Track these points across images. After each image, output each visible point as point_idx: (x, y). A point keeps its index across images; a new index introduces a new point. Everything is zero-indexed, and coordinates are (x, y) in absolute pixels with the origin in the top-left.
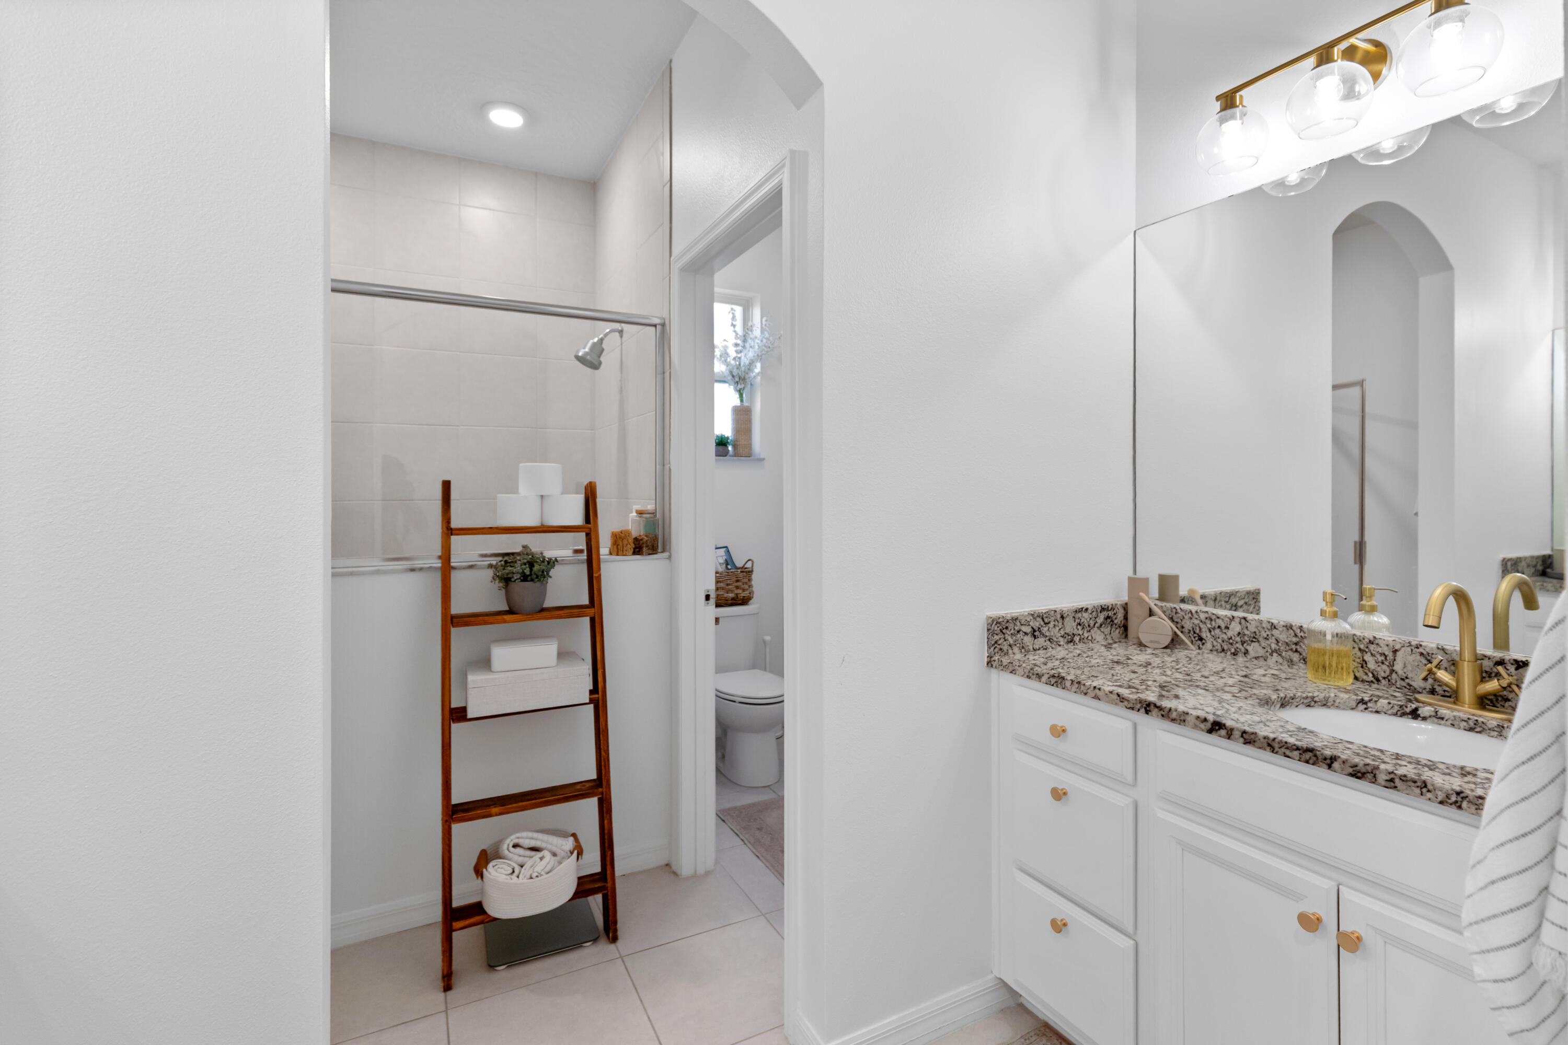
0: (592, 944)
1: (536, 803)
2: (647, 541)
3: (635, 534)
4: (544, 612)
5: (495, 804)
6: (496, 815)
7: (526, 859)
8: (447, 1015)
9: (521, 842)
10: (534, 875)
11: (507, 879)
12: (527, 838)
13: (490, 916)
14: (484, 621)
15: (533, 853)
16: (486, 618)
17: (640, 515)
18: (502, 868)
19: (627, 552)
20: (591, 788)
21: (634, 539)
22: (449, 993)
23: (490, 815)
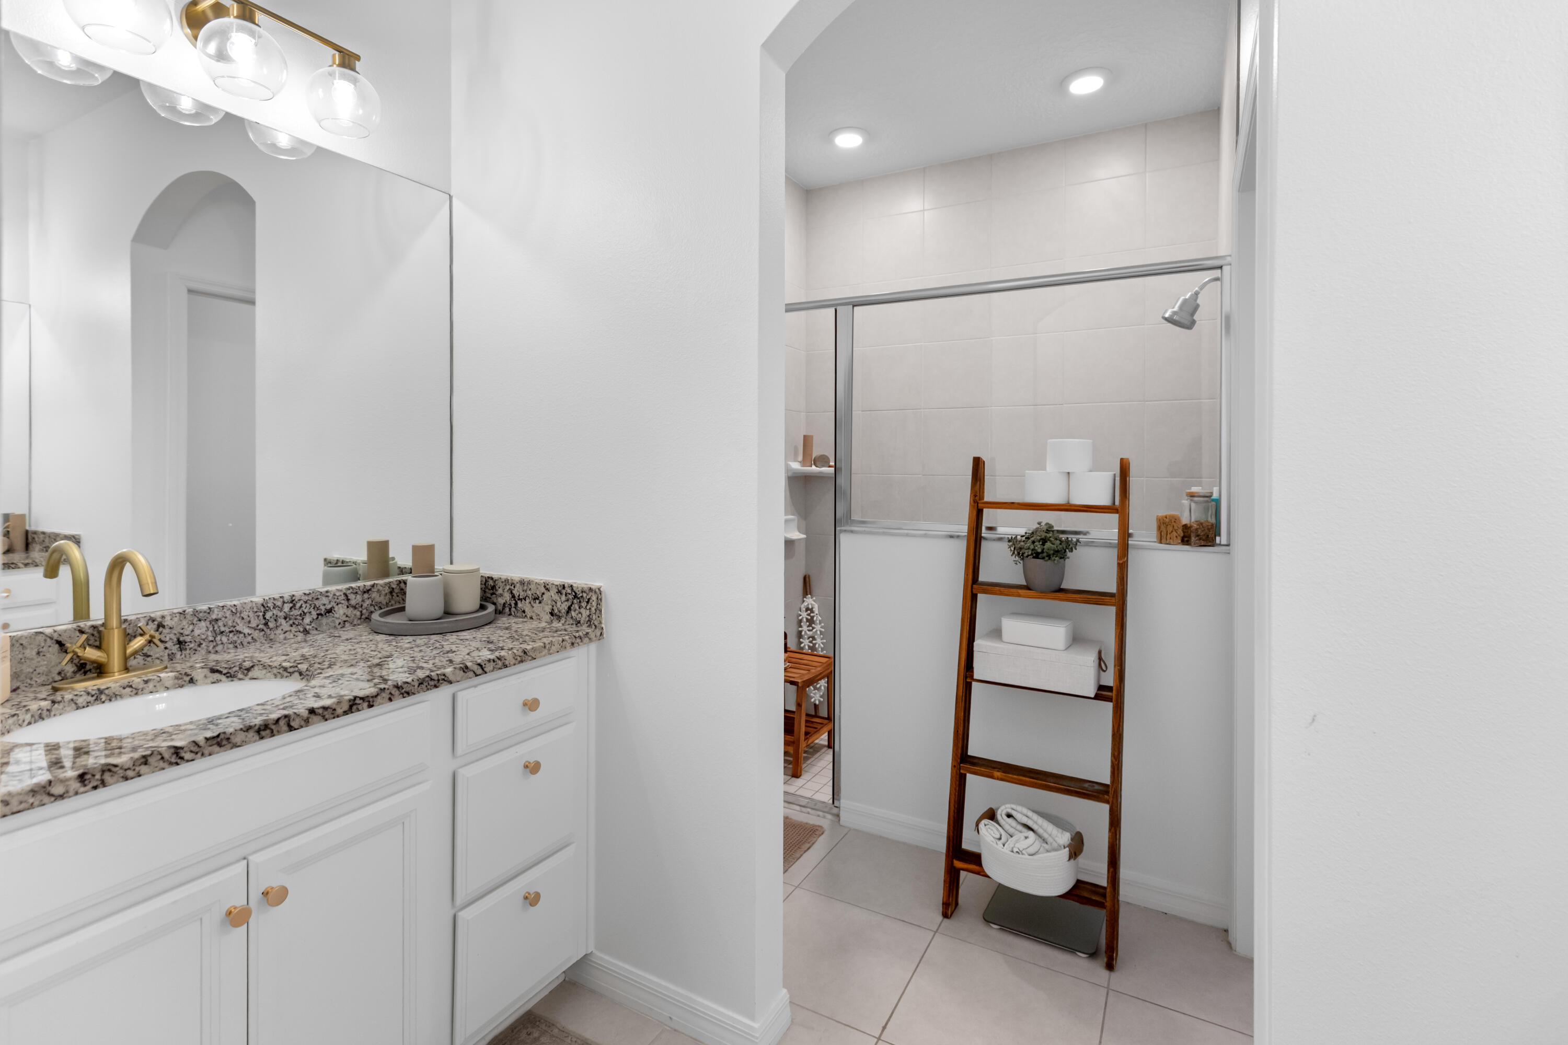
0: (1087, 957)
1: (1036, 783)
2: (1197, 529)
3: (1185, 520)
4: (1060, 592)
5: (1000, 769)
6: (997, 779)
7: (1017, 832)
8: (934, 935)
9: (1014, 813)
10: (1015, 850)
11: (993, 842)
12: (1022, 814)
13: (984, 872)
14: (1001, 591)
15: (1024, 830)
16: (1002, 589)
17: (1191, 498)
18: (992, 830)
19: (1171, 541)
20: (1098, 791)
21: (1183, 526)
22: (946, 920)
23: (992, 777)
